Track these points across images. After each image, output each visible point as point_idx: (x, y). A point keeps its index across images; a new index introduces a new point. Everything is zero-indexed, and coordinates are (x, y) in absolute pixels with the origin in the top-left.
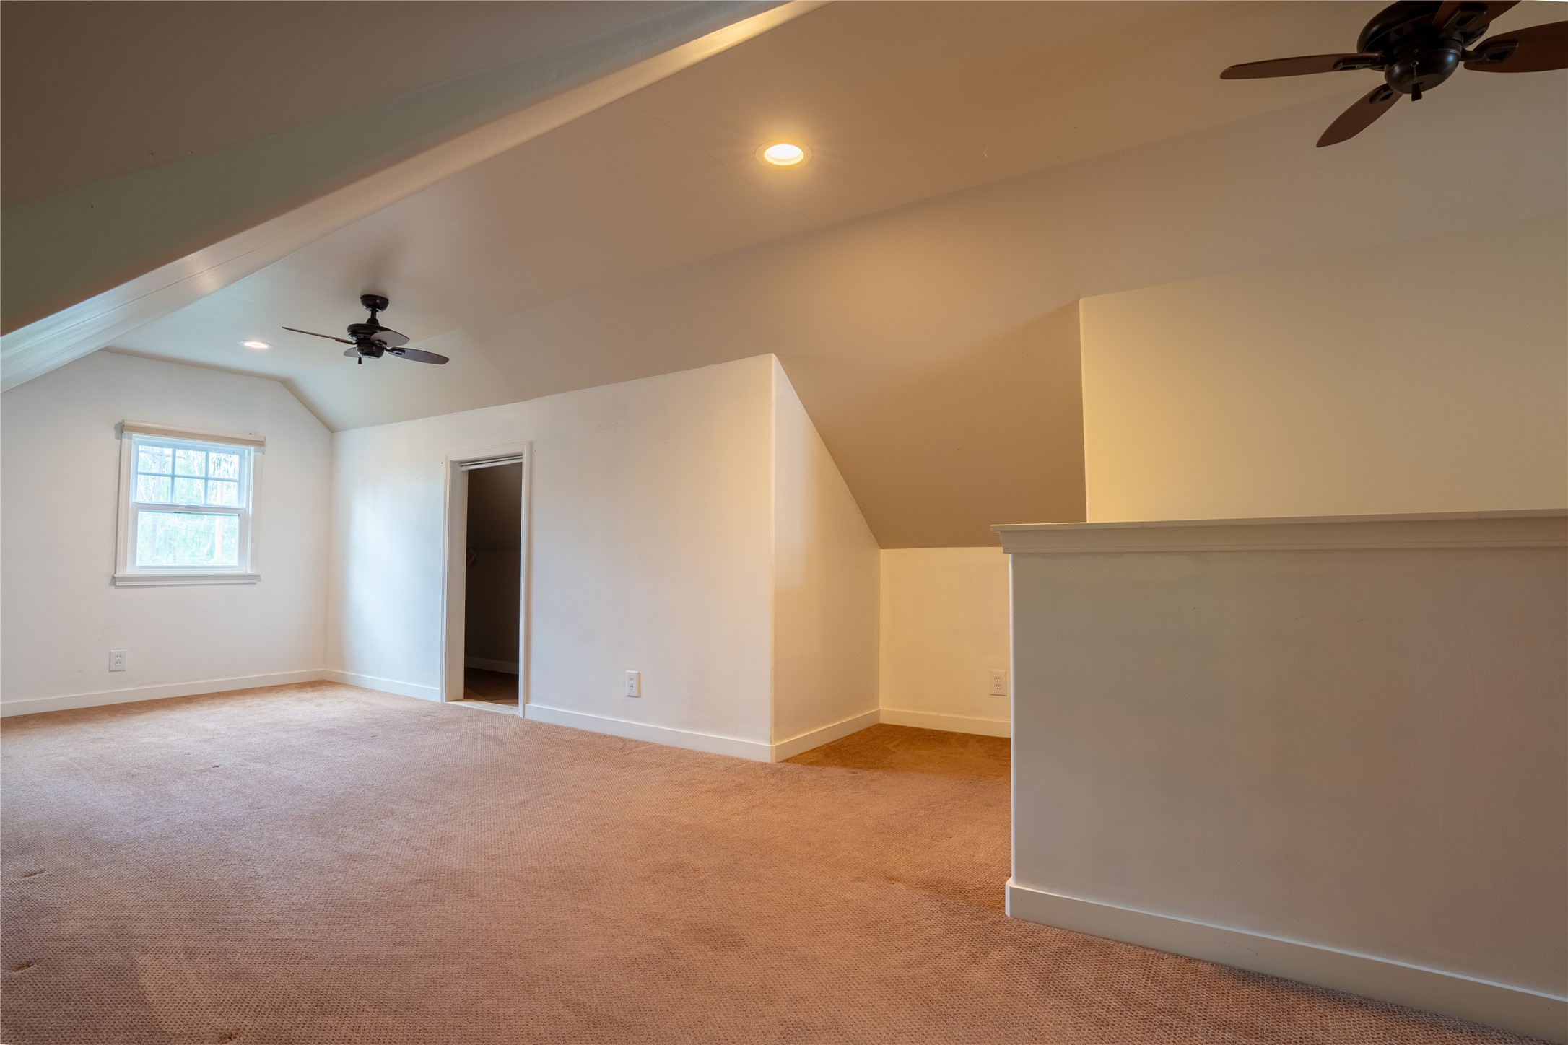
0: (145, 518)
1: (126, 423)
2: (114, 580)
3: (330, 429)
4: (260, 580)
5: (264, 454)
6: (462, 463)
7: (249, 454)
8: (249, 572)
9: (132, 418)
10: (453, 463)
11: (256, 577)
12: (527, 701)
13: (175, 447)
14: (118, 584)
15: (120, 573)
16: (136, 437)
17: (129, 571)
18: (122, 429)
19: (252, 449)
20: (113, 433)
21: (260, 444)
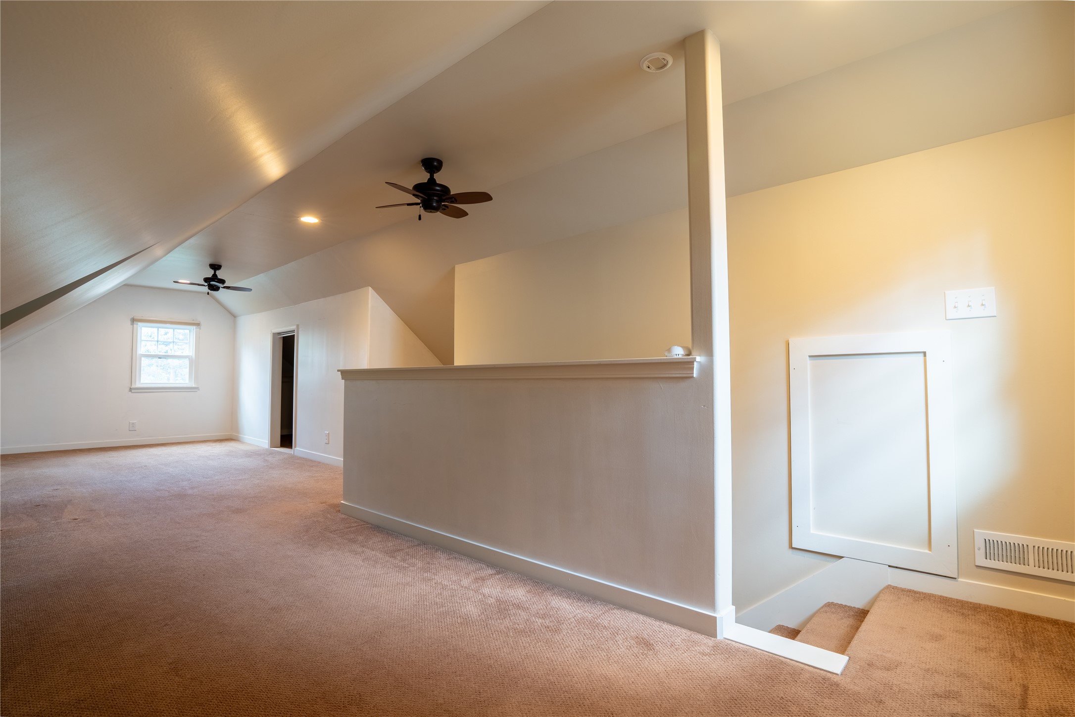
0: (145, 362)
1: (135, 318)
2: (131, 389)
3: (234, 316)
4: (199, 390)
5: (200, 329)
6: (279, 334)
7: (193, 330)
8: (194, 386)
9: (138, 315)
10: (274, 334)
11: (197, 388)
12: (295, 447)
13: (158, 328)
14: (132, 391)
15: (133, 386)
16: (140, 324)
17: (138, 385)
18: (134, 321)
19: (195, 327)
20: (129, 322)
21: (198, 325)
